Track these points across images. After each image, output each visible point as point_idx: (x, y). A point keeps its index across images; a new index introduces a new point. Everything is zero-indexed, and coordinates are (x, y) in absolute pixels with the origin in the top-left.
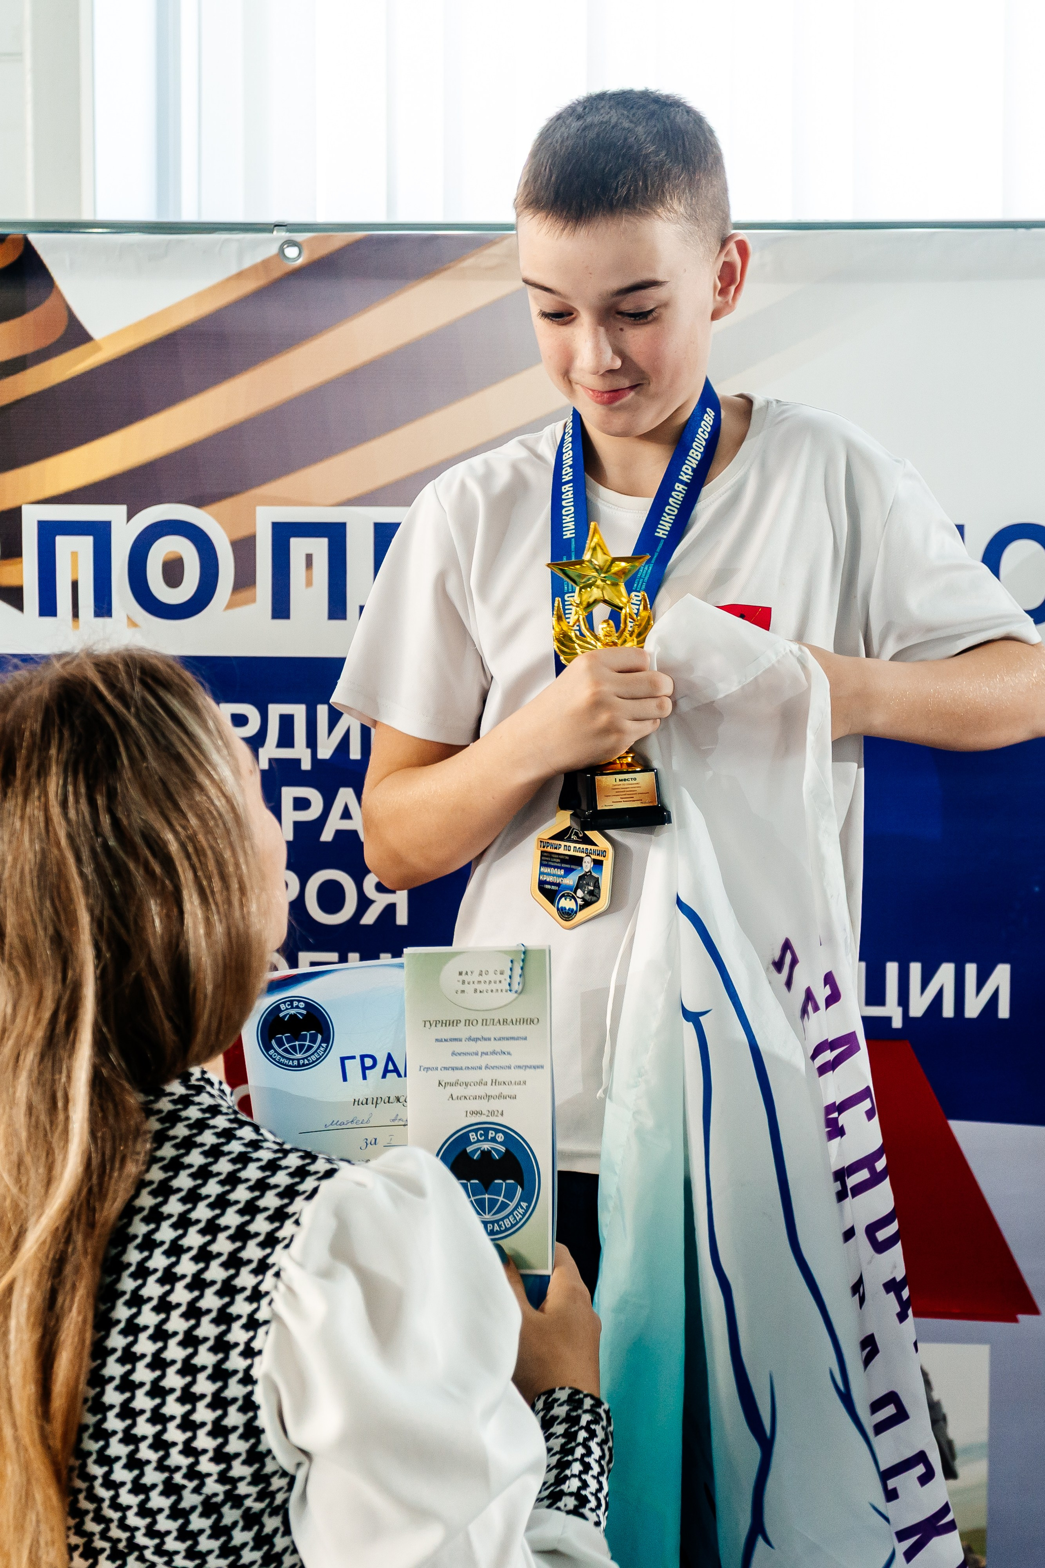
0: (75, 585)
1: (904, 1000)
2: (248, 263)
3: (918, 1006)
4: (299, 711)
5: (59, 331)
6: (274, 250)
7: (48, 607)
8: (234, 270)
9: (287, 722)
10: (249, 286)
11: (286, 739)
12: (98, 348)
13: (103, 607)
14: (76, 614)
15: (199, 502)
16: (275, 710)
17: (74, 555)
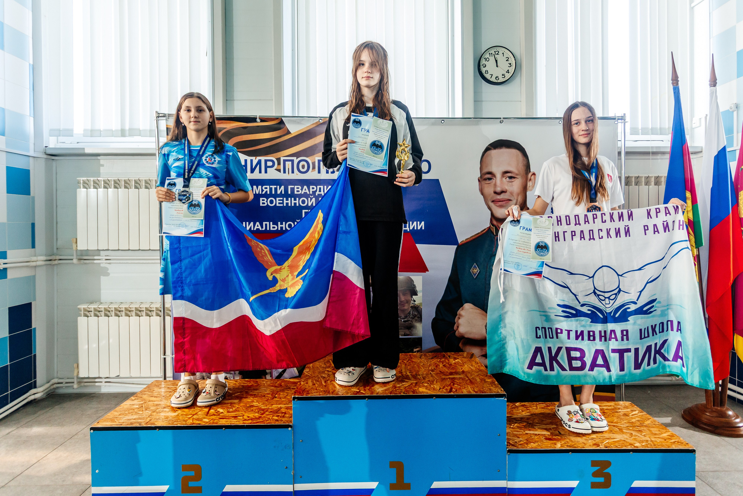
0: (289, 169)
1: (409, 227)
2: (314, 122)
3: (411, 228)
4: (322, 187)
5: (286, 132)
6: (318, 120)
7: (285, 172)
8: (312, 123)
9: (320, 188)
10: (314, 126)
11: (320, 191)
12: (292, 134)
13: (293, 172)
14: (289, 173)
15: (307, 157)
16: (318, 187)
17: (289, 164)
